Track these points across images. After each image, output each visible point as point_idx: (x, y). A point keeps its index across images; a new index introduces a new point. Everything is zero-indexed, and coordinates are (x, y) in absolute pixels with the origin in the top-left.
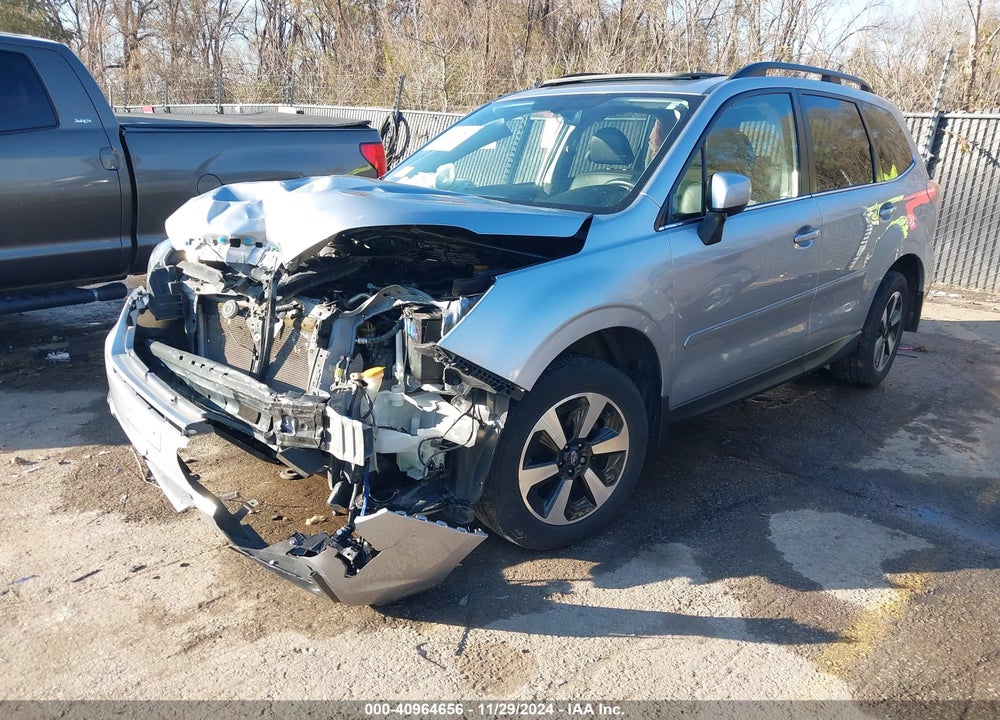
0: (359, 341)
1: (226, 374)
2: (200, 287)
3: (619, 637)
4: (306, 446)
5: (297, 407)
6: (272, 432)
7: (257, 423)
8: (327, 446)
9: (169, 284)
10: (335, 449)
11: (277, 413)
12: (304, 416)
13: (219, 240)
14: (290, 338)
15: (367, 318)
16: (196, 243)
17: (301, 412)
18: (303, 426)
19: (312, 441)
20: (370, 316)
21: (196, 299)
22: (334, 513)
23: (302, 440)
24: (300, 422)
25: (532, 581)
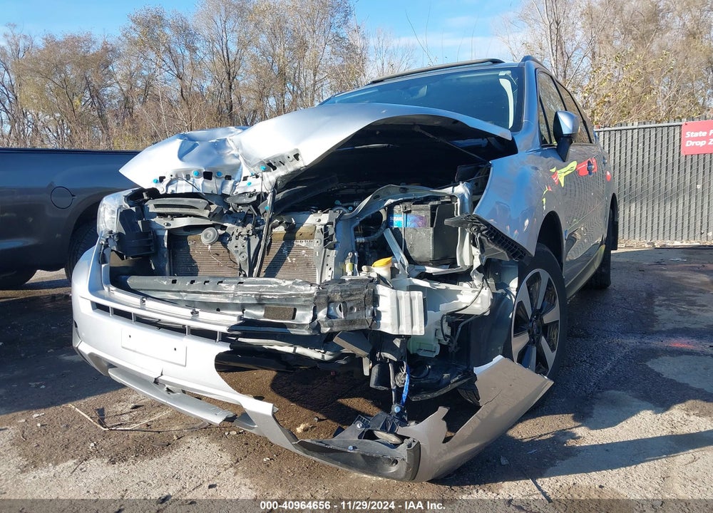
0: (358, 240)
1: (240, 283)
2: (170, 222)
3: (657, 459)
4: (357, 327)
5: (346, 291)
6: (316, 321)
7: (293, 318)
8: (378, 324)
9: (139, 222)
10: (387, 325)
11: (323, 300)
12: (353, 298)
13: (192, 174)
14: (280, 251)
15: (361, 219)
16: (166, 181)
17: (351, 295)
18: (352, 308)
19: (363, 322)
20: (364, 218)
21: (166, 234)
22: (316, 419)
23: (352, 322)
24: (349, 305)
25: (540, 436)
